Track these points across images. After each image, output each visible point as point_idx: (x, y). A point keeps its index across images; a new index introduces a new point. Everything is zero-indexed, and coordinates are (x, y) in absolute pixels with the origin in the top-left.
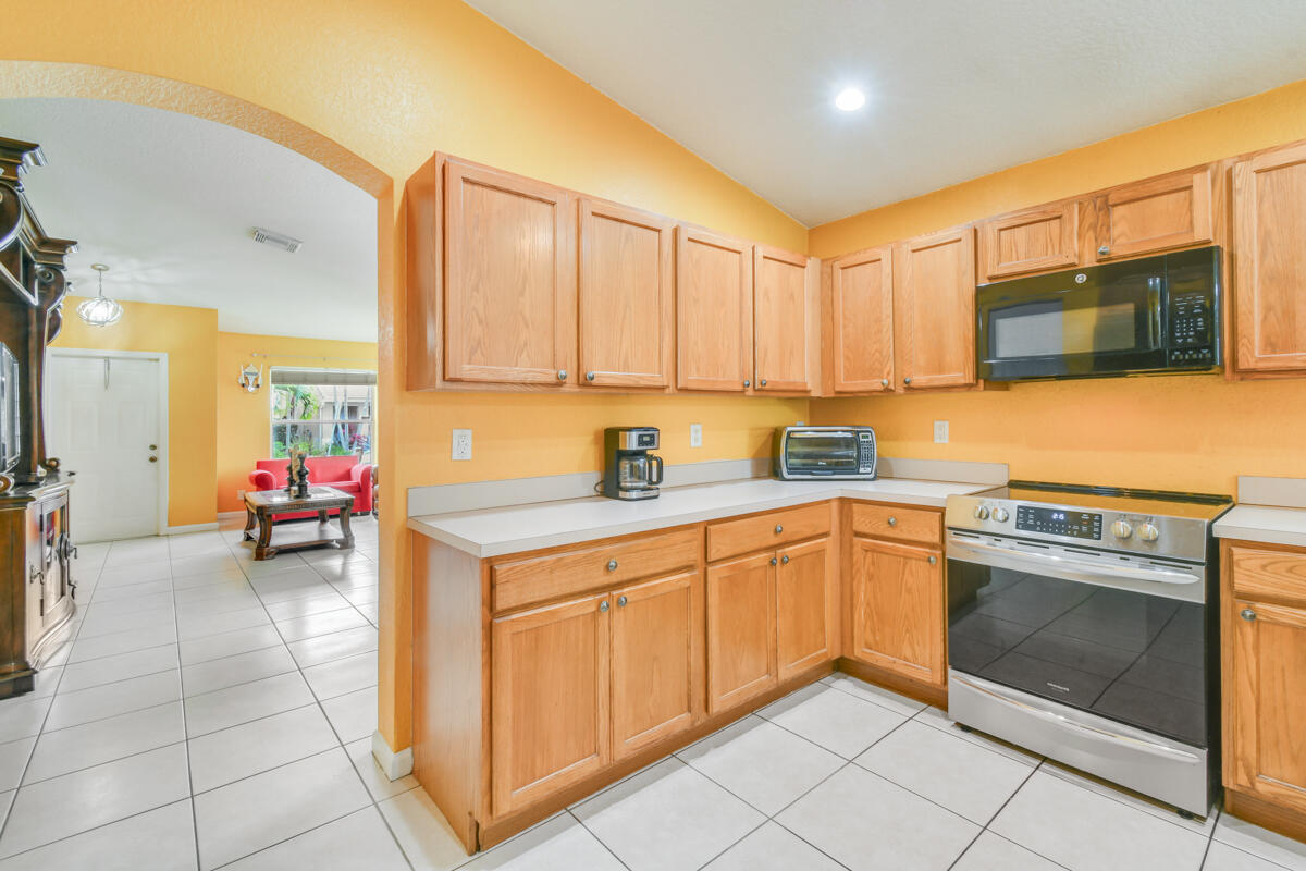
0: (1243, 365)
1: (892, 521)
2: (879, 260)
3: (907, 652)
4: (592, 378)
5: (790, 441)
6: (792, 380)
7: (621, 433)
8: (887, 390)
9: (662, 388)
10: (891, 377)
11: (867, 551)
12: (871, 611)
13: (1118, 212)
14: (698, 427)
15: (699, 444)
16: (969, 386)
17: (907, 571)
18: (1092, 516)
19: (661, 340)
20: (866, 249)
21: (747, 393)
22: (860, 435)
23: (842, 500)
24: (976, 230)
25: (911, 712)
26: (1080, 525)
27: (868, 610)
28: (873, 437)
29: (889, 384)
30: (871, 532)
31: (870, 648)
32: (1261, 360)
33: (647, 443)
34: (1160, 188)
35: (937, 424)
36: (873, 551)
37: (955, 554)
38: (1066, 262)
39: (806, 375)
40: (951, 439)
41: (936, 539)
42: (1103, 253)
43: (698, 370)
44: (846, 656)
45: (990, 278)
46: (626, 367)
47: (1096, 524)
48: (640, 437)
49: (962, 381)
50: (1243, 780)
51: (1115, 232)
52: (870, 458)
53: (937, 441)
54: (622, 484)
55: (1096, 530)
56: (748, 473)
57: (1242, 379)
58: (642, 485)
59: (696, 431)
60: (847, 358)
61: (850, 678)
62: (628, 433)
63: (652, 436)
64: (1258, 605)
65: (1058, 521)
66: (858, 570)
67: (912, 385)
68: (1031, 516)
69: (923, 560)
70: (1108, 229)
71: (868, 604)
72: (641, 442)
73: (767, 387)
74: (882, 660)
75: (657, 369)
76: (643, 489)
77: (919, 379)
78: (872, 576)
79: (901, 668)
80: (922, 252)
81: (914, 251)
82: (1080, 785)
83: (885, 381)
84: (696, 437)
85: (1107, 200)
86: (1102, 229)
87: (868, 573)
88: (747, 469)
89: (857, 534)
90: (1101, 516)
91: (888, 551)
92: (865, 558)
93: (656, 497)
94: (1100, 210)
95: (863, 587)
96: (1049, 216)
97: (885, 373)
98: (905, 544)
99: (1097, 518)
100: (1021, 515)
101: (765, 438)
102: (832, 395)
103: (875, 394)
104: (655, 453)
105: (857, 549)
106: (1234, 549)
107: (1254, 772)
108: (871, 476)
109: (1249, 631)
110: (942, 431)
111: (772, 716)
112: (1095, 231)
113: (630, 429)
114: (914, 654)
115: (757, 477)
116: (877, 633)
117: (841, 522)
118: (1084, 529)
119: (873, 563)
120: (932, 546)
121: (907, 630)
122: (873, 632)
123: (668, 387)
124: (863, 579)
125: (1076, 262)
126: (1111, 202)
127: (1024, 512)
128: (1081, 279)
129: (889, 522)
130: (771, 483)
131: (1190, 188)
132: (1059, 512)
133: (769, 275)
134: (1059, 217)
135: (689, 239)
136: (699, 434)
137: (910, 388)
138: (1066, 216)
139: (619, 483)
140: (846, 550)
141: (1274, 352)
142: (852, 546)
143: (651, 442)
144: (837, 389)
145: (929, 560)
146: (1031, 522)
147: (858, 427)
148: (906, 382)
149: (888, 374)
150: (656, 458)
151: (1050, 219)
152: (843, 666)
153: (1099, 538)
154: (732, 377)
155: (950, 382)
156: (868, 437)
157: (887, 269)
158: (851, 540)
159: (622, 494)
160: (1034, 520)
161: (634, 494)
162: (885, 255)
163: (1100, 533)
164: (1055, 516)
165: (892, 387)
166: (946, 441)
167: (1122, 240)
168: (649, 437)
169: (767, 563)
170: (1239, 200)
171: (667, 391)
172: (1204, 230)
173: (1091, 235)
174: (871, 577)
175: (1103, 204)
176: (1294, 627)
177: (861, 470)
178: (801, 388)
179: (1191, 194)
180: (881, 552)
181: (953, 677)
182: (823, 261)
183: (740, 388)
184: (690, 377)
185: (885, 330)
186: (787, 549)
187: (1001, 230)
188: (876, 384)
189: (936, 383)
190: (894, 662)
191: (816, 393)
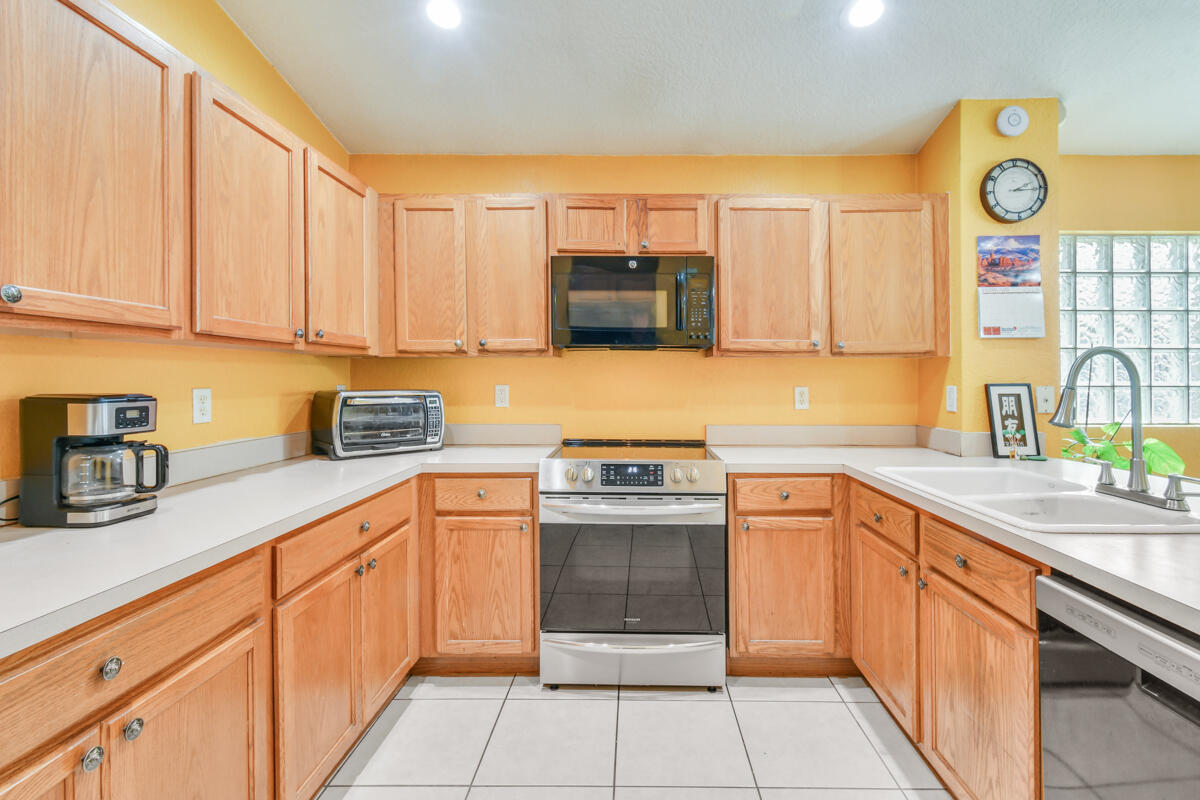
0: (724, 346)
1: (482, 493)
2: (452, 210)
3: (497, 629)
4: (16, 299)
5: (344, 408)
6: (350, 333)
7: (71, 407)
8: (460, 352)
9: (167, 331)
10: (464, 337)
11: (452, 530)
12: (457, 596)
13: (653, 215)
14: (207, 392)
15: (208, 418)
16: (541, 352)
17: (497, 543)
18: (656, 466)
19: (166, 248)
20: (435, 195)
21: (297, 347)
22: (428, 400)
23: (421, 477)
24: (547, 203)
25: (501, 692)
26: (648, 475)
27: (453, 595)
28: (440, 403)
29: (463, 344)
30: (458, 508)
31: (456, 638)
32: (732, 342)
33: (133, 422)
34: (679, 204)
35: (498, 387)
36: (459, 529)
37: (546, 516)
38: (618, 248)
39: (363, 329)
40: (511, 402)
41: (527, 505)
42: (645, 247)
43: (228, 305)
44: (425, 655)
45: (559, 251)
46: (94, 284)
47: (659, 473)
48: (120, 411)
49: (535, 346)
50: (742, 648)
51: (652, 231)
52: (438, 424)
53: (498, 404)
54: (73, 500)
55: (660, 478)
56: (279, 454)
57: (722, 356)
58: (119, 495)
59: (202, 399)
60: (412, 312)
61: (428, 678)
62: (90, 407)
63: (146, 409)
64: (750, 518)
65: (633, 474)
66: (442, 554)
67: (486, 347)
68: (612, 472)
69: (515, 529)
70: (647, 228)
71: (453, 590)
72: (121, 420)
73: (324, 340)
74: (467, 647)
75: (157, 296)
76: (124, 503)
77: (494, 342)
78: (458, 558)
79: (491, 648)
80: (497, 211)
81: (489, 209)
82: (650, 699)
83: (459, 342)
84: (203, 407)
85: (646, 204)
86: (641, 227)
87: (453, 553)
88: (277, 448)
89: (440, 513)
90: (662, 466)
91: (477, 526)
92: (450, 539)
93: (151, 512)
94: (642, 211)
95: (447, 572)
96: (603, 205)
97: (458, 332)
98: (495, 516)
99: (660, 468)
100: (604, 472)
101: (300, 406)
102: (394, 355)
103: (445, 355)
104: (150, 438)
105: (441, 531)
106: (737, 480)
107: (747, 639)
108: (439, 445)
109: (744, 538)
110: (503, 394)
111: (354, 778)
112: (638, 227)
113: (95, 399)
114: (504, 628)
115: (291, 458)
116: (464, 619)
117: (419, 502)
118: (652, 478)
119: (459, 543)
120: (522, 513)
121: (497, 608)
122: (459, 620)
123: (179, 328)
124: (448, 563)
125: (625, 249)
126: (649, 206)
127: (606, 468)
128: (633, 264)
129: (479, 495)
130: (318, 464)
131: (695, 209)
132: (633, 466)
133: (324, 193)
134: (613, 209)
135: (215, 102)
136: (208, 404)
137: (483, 350)
138: (618, 209)
139: (62, 497)
140: (428, 534)
141: (738, 338)
142: (434, 528)
143: (144, 419)
144: (400, 348)
145: (522, 528)
146: (612, 478)
147: (427, 391)
148: (481, 345)
149: (462, 334)
150: (152, 447)
151: (606, 209)
152: (421, 669)
153: (662, 485)
154: (279, 322)
155: (525, 347)
156: (435, 402)
157: (460, 221)
158: (434, 521)
159: (72, 517)
160: (614, 474)
161: (105, 515)
162: (458, 206)
163: (662, 480)
164: (630, 470)
165: (465, 348)
166: (507, 404)
167: (654, 239)
168: (136, 411)
169: (352, 574)
170: (722, 226)
171: (175, 335)
172: (703, 245)
173: (634, 229)
174: (456, 559)
175: (644, 205)
176: (766, 530)
177: (429, 439)
178: (360, 344)
179: (696, 214)
180: (468, 529)
181: (545, 640)
182: (381, 196)
183: (289, 338)
184: (214, 315)
185: (457, 286)
186: (372, 550)
187: (569, 208)
188: (448, 345)
189: (511, 347)
190: (483, 645)
191: (374, 351)
